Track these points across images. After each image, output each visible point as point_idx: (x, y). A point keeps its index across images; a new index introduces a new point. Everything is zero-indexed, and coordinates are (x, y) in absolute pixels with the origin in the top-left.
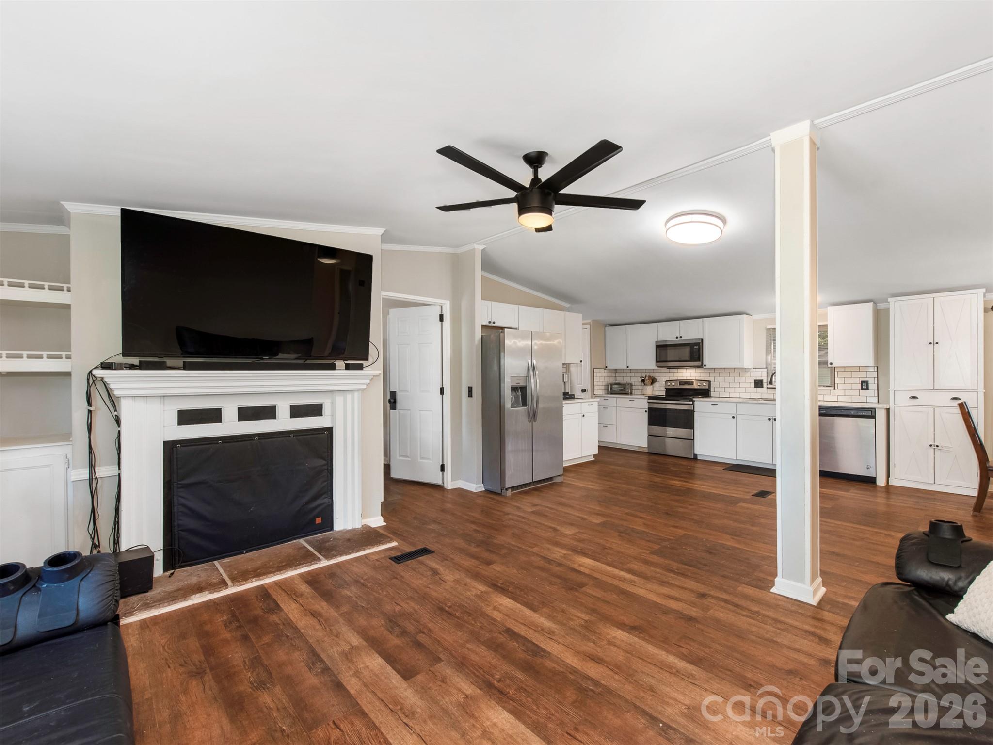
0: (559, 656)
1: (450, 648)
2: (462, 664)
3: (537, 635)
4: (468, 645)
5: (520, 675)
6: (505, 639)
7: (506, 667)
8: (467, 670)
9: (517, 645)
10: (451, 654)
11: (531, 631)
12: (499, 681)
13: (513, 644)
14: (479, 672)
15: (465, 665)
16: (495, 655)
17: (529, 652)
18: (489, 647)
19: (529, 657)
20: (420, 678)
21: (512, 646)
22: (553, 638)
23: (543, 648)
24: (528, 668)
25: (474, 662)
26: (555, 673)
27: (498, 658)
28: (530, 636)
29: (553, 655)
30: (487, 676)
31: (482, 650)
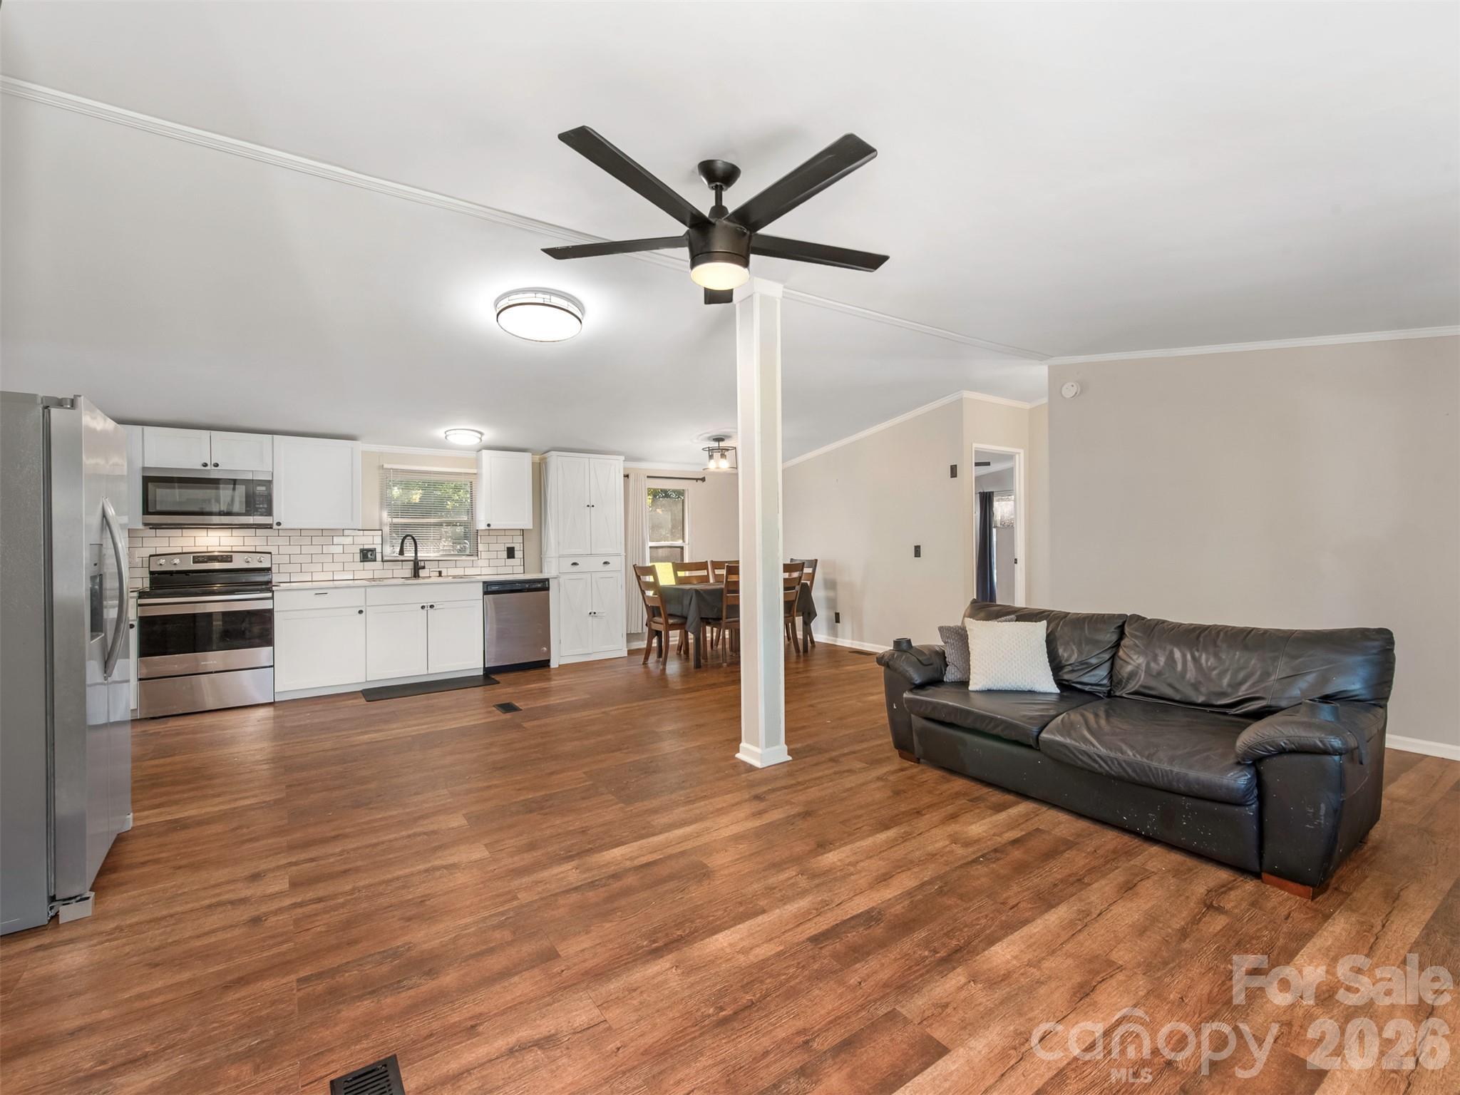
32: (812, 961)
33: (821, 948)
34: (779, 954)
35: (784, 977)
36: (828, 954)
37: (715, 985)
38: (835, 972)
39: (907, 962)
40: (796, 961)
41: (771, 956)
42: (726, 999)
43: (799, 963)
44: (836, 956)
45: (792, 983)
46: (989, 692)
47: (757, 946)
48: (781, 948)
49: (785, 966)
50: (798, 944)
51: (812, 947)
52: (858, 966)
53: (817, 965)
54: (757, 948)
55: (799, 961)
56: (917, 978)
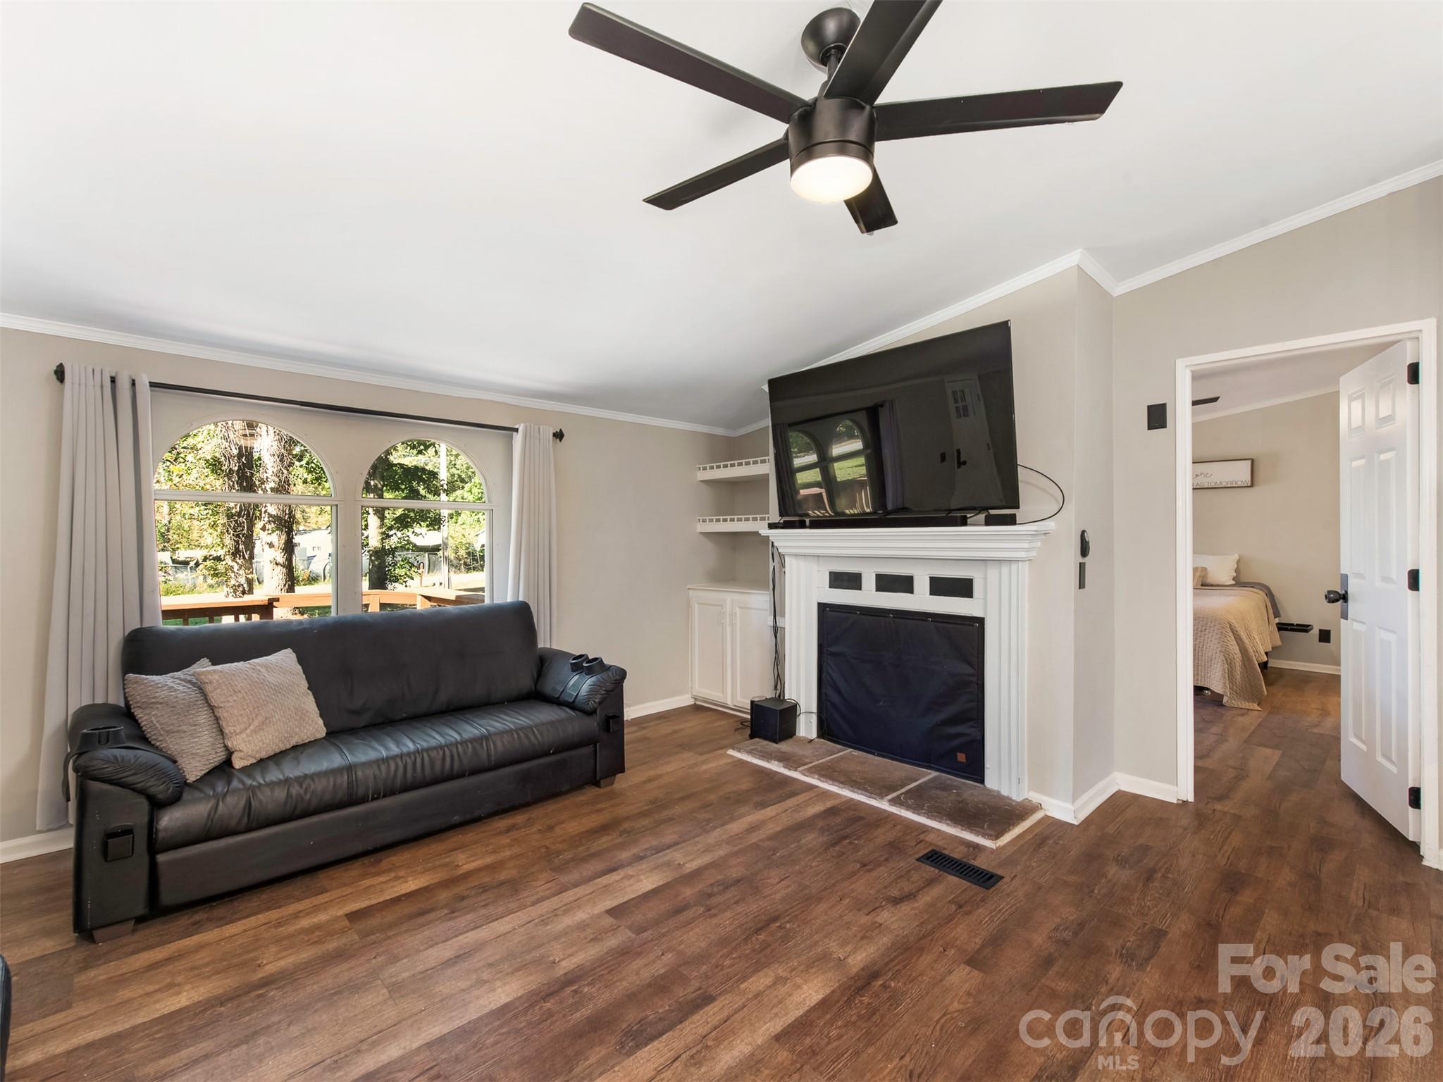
32: (708, 974)
33: (700, 988)
34: (744, 979)
35: (734, 956)
36: (693, 982)
37: (795, 946)
38: (686, 963)
39: (611, 978)
40: (725, 972)
41: (751, 977)
42: (779, 935)
43: (721, 970)
44: (684, 980)
45: (725, 950)
47: (770, 987)
48: (743, 986)
49: (736, 966)
50: (726, 992)
51: (709, 990)
52: (662, 971)
53: (703, 969)
54: (769, 984)
55: (721, 973)
56: (608, 962)
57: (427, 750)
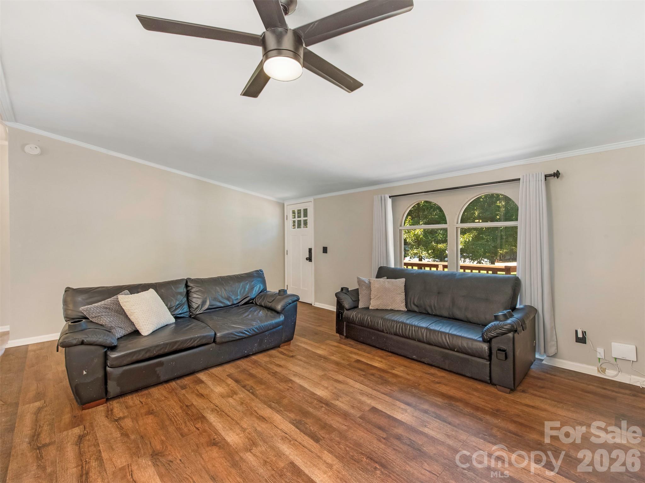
0: (284, 420)
1: (357, 426)
2: (345, 415)
3: (295, 437)
4: (345, 428)
5: (311, 410)
6: (320, 433)
7: (319, 414)
8: (342, 412)
9: (311, 428)
10: (355, 422)
11: (299, 440)
12: (322, 407)
13: (314, 429)
14: (334, 411)
15: (344, 415)
16: (325, 420)
17: (303, 423)
18: (331, 426)
19: (303, 420)
20: (367, 408)
21: (314, 427)
22: (284, 434)
23: (294, 426)
24: (306, 414)
25: (339, 416)
26: (291, 411)
27: (323, 419)
28: (301, 435)
29: (288, 421)
30: (329, 409)
31: (335, 424)
46: (154, 332)
57: (412, 326)
